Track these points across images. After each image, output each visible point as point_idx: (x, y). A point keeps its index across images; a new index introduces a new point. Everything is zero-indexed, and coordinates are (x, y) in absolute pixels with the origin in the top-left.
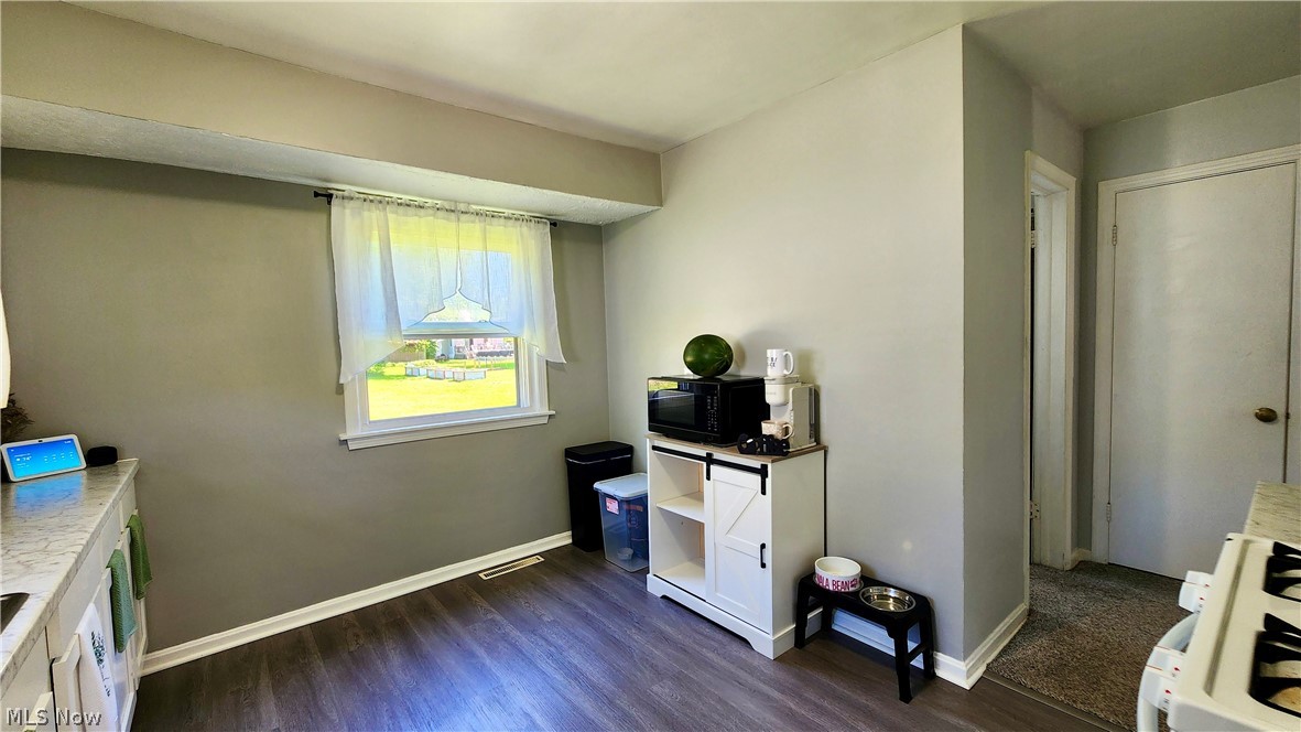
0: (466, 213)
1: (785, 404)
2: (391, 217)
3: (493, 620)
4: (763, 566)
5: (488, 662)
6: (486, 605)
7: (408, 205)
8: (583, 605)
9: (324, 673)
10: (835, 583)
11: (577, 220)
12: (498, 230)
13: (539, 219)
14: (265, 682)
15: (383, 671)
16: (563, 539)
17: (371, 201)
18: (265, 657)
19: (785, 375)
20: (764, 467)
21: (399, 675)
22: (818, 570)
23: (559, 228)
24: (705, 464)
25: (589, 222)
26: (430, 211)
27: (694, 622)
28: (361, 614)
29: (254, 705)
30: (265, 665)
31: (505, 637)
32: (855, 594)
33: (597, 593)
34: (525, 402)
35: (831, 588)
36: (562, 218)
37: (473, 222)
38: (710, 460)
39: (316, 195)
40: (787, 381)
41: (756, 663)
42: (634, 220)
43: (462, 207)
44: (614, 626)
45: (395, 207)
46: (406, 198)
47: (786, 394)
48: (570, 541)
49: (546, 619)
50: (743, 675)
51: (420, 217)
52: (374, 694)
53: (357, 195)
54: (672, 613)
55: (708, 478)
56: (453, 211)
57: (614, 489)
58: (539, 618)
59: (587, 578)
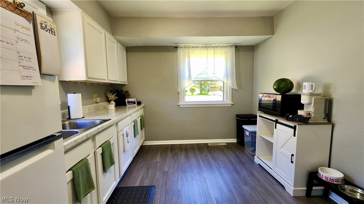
0: (210, 47)
1: (310, 104)
2: (190, 51)
3: (207, 155)
4: (292, 162)
5: (201, 163)
6: (207, 151)
7: (195, 47)
8: (232, 159)
9: (169, 154)
10: (327, 178)
11: (245, 45)
12: (218, 51)
13: (231, 46)
14: (159, 153)
15: (180, 158)
16: (234, 141)
17: (186, 47)
18: (161, 148)
19: (311, 93)
20: (295, 126)
21: (182, 159)
22: (320, 171)
23: (238, 48)
24: (275, 123)
25: (249, 45)
26: (200, 48)
27: (266, 174)
28: (181, 145)
29: (156, 156)
30: (161, 149)
31: (208, 160)
32: (337, 185)
33: (238, 157)
34: (225, 100)
35: (324, 179)
36: (240, 45)
37: (211, 49)
38: (277, 122)
39: (175, 48)
40: (311, 95)
41: (284, 195)
42: (265, 41)
43: (209, 46)
44: (238, 167)
45: (191, 48)
46: (194, 45)
47: (311, 100)
48: (236, 142)
49: (220, 159)
50: (277, 196)
51: (197, 50)
52: (176, 161)
53: (183, 46)
54: (260, 170)
55: (276, 128)
56: (206, 47)
57: (248, 128)
58: (219, 158)
59: (237, 153)
